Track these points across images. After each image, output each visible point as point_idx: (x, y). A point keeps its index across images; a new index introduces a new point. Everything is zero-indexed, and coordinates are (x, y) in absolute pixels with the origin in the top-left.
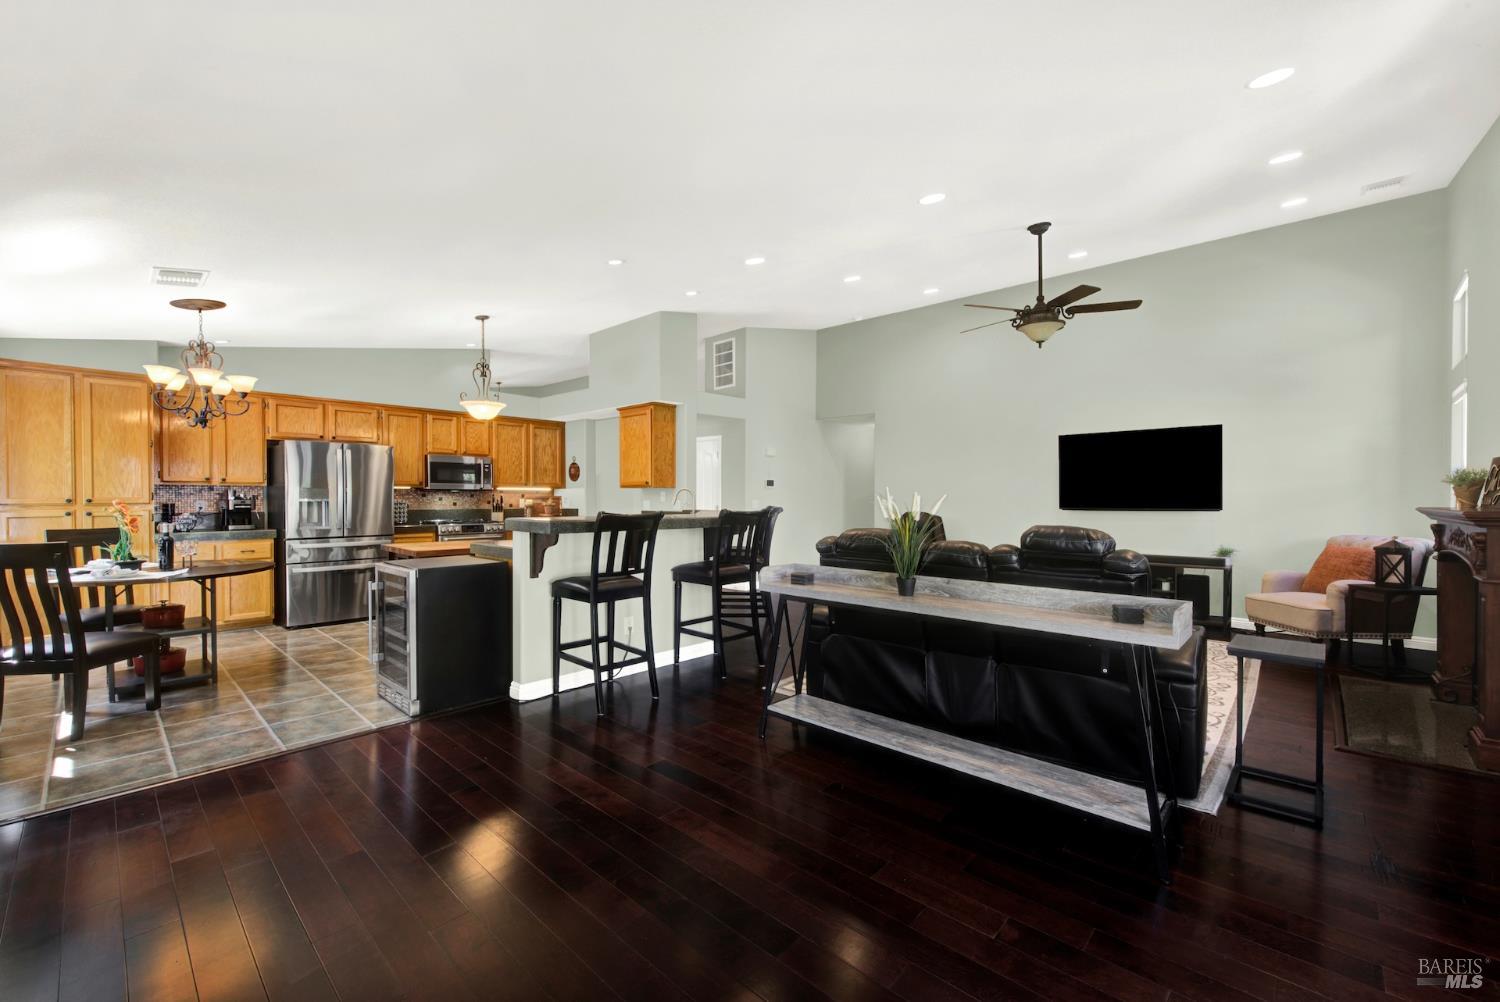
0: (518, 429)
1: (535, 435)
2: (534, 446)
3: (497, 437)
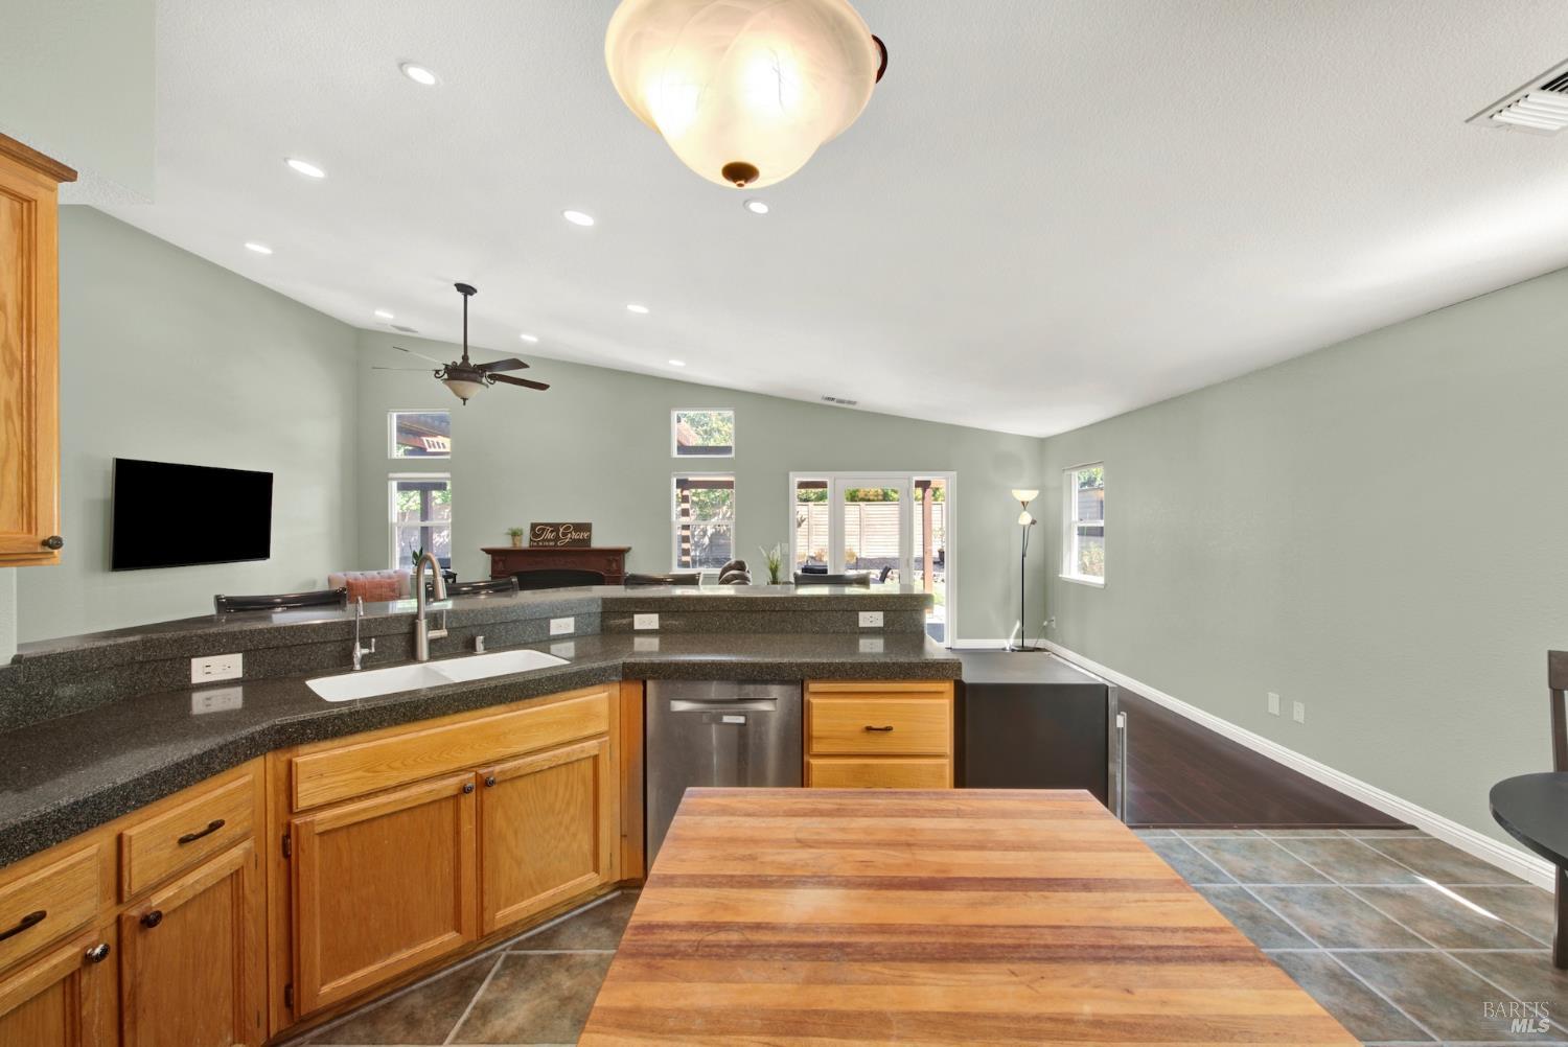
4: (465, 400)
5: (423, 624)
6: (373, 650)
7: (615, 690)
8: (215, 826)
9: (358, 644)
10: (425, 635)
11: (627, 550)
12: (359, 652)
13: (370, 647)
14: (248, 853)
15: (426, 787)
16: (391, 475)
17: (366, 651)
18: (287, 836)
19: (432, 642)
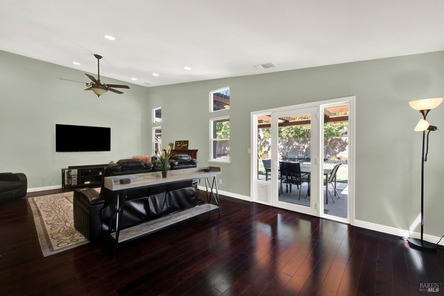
4: (99, 95)
11: (196, 151)
16: (153, 128)
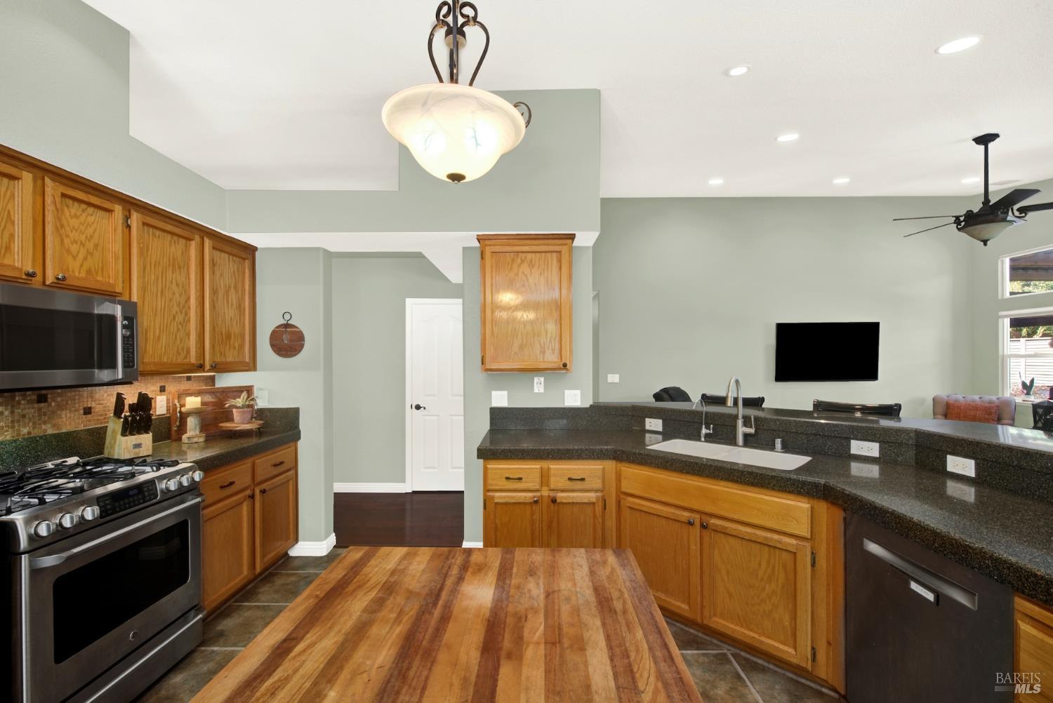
0: (182, 241)
1: (213, 264)
2: (212, 281)
3: (141, 253)
4: (985, 242)
5: (740, 422)
6: (711, 432)
7: (822, 507)
8: (583, 480)
9: (704, 426)
10: (741, 430)
12: (704, 431)
13: (710, 430)
14: (597, 498)
15: (672, 510)
17: (708, 431)
18: (619, 502)
19: (746, 436)
